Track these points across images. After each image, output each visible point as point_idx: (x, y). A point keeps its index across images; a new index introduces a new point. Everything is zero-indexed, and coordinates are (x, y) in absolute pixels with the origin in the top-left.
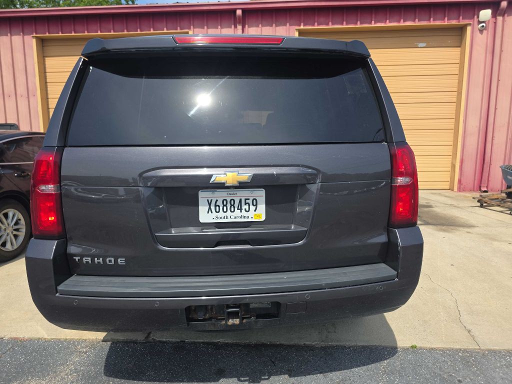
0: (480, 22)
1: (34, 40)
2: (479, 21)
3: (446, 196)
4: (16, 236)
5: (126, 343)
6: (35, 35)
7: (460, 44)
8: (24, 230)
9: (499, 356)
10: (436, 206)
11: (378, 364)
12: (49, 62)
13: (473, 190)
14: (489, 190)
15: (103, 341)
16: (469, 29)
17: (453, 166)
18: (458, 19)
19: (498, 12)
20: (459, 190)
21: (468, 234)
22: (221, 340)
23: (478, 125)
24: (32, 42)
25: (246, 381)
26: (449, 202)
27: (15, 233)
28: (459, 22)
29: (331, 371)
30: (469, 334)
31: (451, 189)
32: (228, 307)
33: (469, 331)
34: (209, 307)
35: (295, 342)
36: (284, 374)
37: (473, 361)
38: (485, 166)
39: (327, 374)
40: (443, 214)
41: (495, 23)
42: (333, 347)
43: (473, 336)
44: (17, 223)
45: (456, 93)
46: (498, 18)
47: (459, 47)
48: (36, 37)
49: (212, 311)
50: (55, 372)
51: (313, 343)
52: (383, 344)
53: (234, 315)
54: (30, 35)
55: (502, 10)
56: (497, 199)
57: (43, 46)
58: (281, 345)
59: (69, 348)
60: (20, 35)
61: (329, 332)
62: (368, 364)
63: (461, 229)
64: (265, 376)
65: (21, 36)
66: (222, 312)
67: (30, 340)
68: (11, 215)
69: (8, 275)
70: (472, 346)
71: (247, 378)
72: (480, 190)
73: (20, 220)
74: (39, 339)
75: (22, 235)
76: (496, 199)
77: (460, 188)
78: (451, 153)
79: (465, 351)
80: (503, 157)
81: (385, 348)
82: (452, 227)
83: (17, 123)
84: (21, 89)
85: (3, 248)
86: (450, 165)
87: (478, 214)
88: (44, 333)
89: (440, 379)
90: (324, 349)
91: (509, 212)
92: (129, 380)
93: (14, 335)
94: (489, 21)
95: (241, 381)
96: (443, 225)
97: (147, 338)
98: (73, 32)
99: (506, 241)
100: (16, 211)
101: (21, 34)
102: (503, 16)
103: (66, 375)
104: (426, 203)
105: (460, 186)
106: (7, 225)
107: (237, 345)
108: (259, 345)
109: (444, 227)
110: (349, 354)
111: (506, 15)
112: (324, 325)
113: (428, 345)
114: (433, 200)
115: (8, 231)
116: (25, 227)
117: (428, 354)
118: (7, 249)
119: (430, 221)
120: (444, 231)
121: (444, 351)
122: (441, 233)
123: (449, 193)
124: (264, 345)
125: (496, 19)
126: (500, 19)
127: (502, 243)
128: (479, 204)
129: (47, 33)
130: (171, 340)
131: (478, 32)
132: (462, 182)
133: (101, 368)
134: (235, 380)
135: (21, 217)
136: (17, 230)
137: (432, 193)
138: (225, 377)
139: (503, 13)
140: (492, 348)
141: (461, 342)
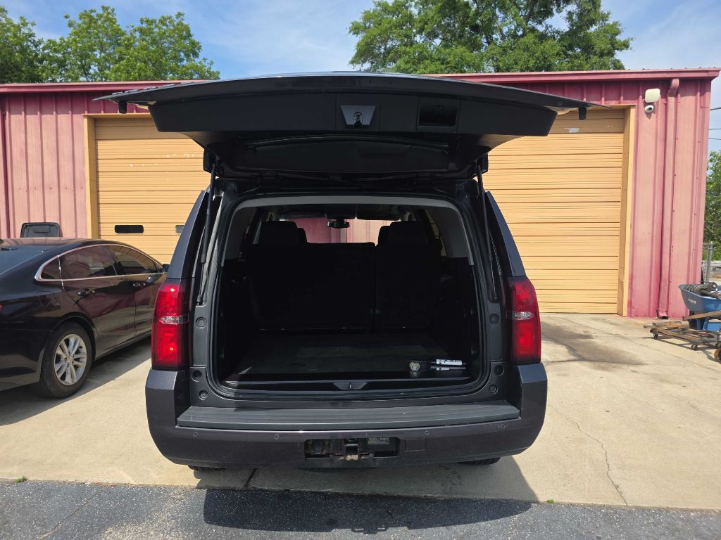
0: (646, 104)
1: (86, 120)
2: (645, 102)
3: (611, 323)
4: (76, 367)
5: (225, 490)
6: (86, 114)
7: (623, 129)
8: (85, 360)
9: (647, 514)
10: (596, 336)
11: (507, 519)
12: (102, 146)
13: (648, 315)
14: (670, 315)
15: (197, 488)
16: (633, 111)
17: (621, 283)
18: (618, 99)
19: (669, 92)
20: (630, 315)
21: (634, 374)
22: (330, 490)
23: (650, 230)
24: (82, 122)
25: (361, 531)
26: (615, 330)
27: (76, 363)
28: (620, 103)
29: (455, 524)
30: (615, 490)
31: (619, 314)
32: (346, 442)
33: (617, 487)
34: (327, 443)
35: (415, 493)
36: (403, 525)
37: (617, 518)
38: (662, 284)
39: (450, 527)
40: (604, 346)
41: (666, 104)
42: (458, 500)
43: (620, 492)
44: (77, 352)
45: (620, 190)
46: (669, 98)
47: (622, 132)
48: (88, 116)
49: (330, 447)
50: (150, 519)
51: (436, 496)
52: (515, 498)
53: (352, 451)
54: (80, 113)
55: (674, 89)
56: (677, 328)
57: (95, 127)
58: (399, 497)
59: (160, 494)
60: (68, 113)
61: (453, 484)
62: (498, 518)
63: (625, 366)
64: (381, 527)
65: (69, 116)
66: (339, 448)
67: (115, 486)
68: (72, 341)
69: (71, 414)
70: (618, 502)
71: (362, 529)
72: (658, 315)
73: (81, 347)
74: (125, 484)
75: (83, 365)
76: (674, 328)
77: (631, 313)
78: (617, 267)
79: (609, 507)
80: (685, 273)
81: (517, 502)
82: (613, 365)
83: (58, 222)
84: (66, 180)
85: (62, 382)
86: (617, 282)
87: (650, 348)
88: (130, 479)
89: (576, 536)
90: (448, 501)
91: (690, 346)
92: (234, 527)
93: (96, 480)
94: (658, 102)
95: (355, 532)
96: (603, 361)
97: (247, 485)
98: (135, 111)
99: (679, 384)
100: (78, 336)
101: (70, 112)
102: (676, 96)
103: (164, 521)
104: (584, 332)
105: (631, 310)
106: (68, 354)
107: (349, 495)
108: (373, 496)
109: (603, 365)
110: (475, 508)
111: (679, 95)
112: (448, 477)
113: (567, 501)
114: (594, 329)
115: (69, 361)
116: (86, 356)
117: (566, 509)
118: (67, 383)
119: (586, 356)
120: (603, 369)
121: (584, 507)
122: (599, 372)
123: (614, 319)
124: (379, 496)
125: (667, 100)
126: (671, 100)
127: (675, 386)
128: (652, 335)
129: (102, 112)
130: (273, 488)
131: (645, 115)
132: (633, 305)
133: (200, 515)
134: (349, 530)
135: (83, 344)
136: (77, 360)
137: (593, 319)
138: (337, 527)
139: (675, 92)
140: (641, 505)
141: (605, 498)
